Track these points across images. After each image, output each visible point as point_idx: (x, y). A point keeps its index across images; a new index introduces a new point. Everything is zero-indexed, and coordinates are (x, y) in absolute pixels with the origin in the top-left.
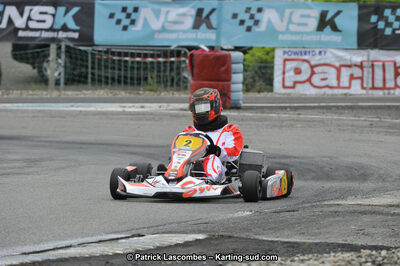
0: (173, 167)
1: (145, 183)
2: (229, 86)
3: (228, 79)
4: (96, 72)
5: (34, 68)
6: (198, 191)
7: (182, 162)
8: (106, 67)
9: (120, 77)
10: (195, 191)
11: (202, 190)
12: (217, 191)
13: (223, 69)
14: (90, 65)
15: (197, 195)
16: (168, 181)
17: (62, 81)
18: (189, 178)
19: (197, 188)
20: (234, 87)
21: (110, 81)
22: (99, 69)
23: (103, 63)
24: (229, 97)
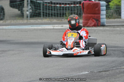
0: (69, 44)
1: (58, 50)
2: (99, 17)
3: (99, 13)
4: (45, 11)
5: (19, 10)
6: (79, 53)
7: (72, 42)
8: (49, 9)
9: (54, 13)
10: (78, 53)
11: (81, 52)
12: (86, 52)
13: (97, 9)
14: (42, 8)
15: (79, 54)
16: (67, 49)
17: (29, 16)
18: (75, 48)
19: (79, 51)
20: (102, 17)
21: (50, 15)
22: (46, 10)
23: (48, 8)
24: (100, 21)
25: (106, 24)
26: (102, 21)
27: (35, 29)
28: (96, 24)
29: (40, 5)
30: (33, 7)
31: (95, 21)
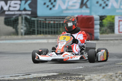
2: (93, 31)
3: (93, 27)
5: (14, 28)
13: (91, 23)
17: (23, 34)
20: (95, 31)
24: (93, 35)
25: (100, 39)
26: (96, 35)
27: (29, 43)
28: (90, 38)
29: (34, 23)
30: (28, 25)
31: (89, 35)
